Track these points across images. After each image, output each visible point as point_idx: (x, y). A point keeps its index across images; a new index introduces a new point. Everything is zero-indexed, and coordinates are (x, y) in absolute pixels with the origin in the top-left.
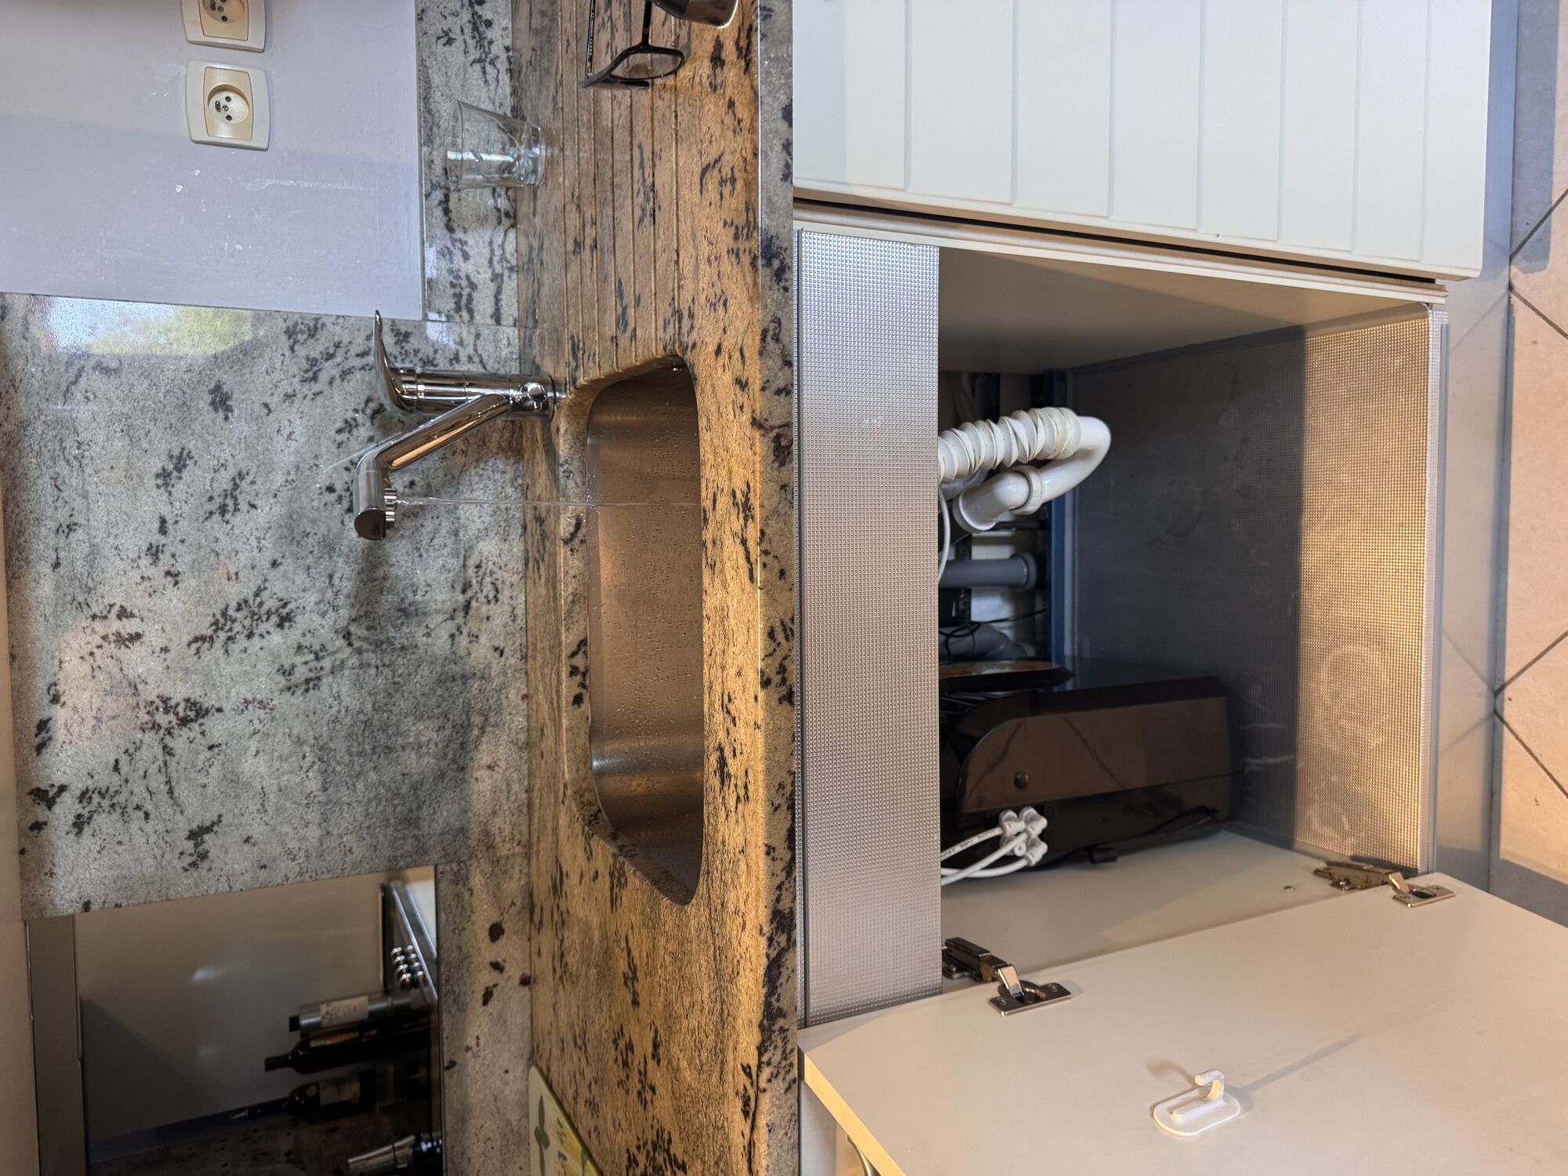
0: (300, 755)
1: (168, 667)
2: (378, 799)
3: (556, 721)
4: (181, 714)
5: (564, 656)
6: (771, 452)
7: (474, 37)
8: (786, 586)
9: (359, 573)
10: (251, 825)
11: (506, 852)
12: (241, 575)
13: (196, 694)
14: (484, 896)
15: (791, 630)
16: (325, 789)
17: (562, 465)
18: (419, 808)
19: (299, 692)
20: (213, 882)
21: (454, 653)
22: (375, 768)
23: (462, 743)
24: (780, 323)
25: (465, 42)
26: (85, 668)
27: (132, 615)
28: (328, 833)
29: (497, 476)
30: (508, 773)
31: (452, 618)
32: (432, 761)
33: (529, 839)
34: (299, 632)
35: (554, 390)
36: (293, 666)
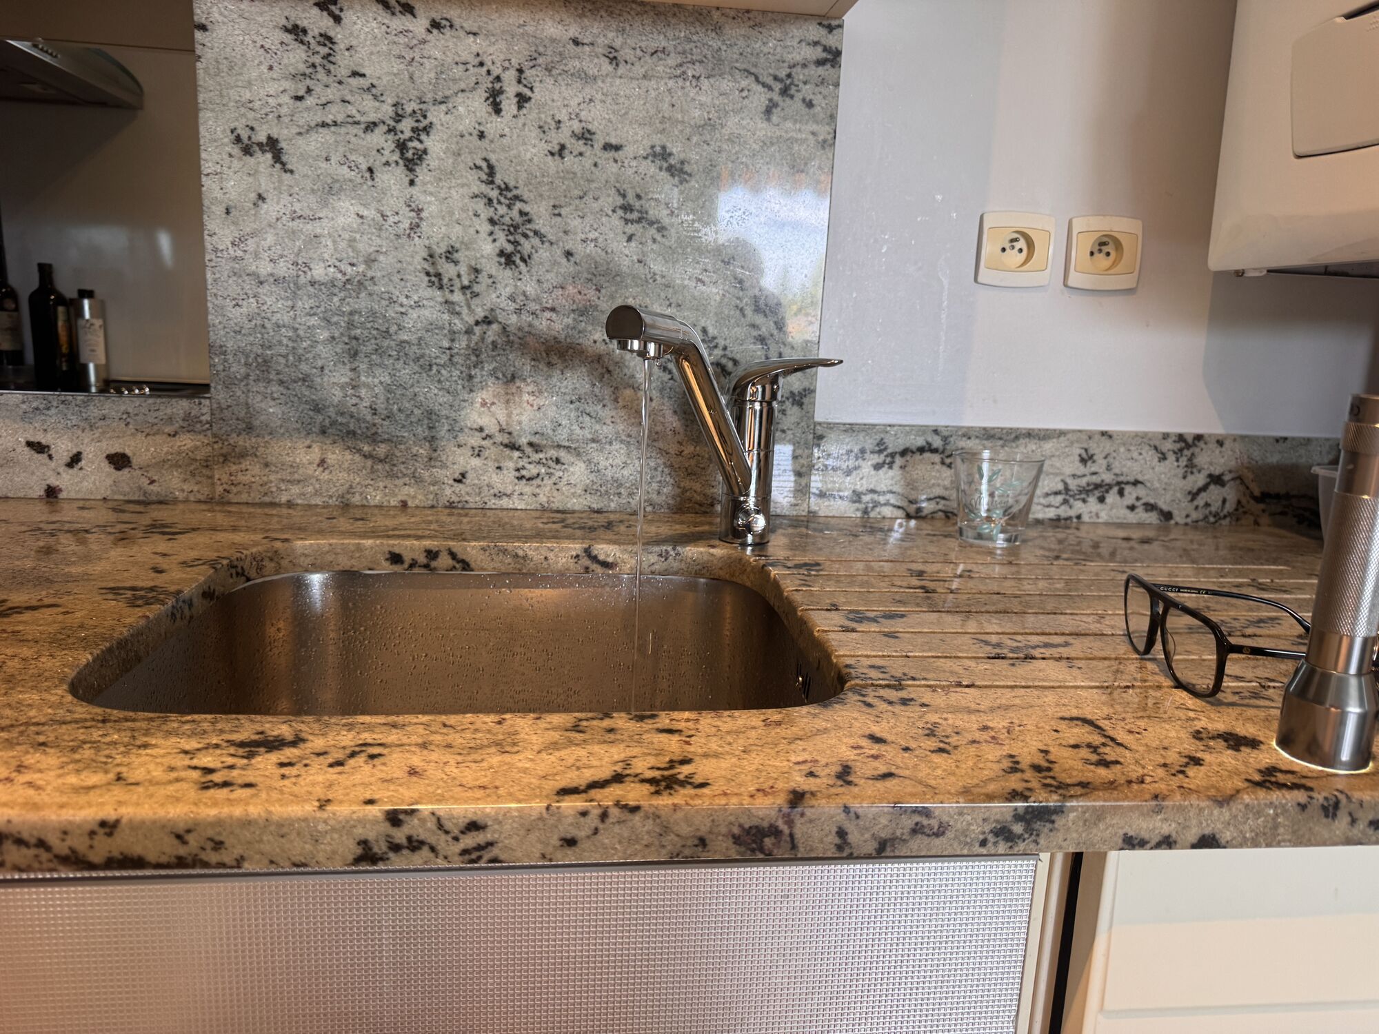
0: (355, 261)
1: (462, 136)
2: (297, 338)
3: (373, 534)
4: (410, 144)
5: (451, 543)
6: (755, 822)
7: (1088, 484)
8: (550, 849)
9: (555, 338)
10: (278, 203)
11: (217, 476)
12: (559, 219)
13: (432, 160)
14: (165, 449)
15: (479, 858)
16: (313, 284)
17: (674, 549)
18: (281, 382)
19: (426, 266)
20: (216, 157)
21: (461, 430)
22: (333, 338)
23: (354, 433)
24: (937, 835)
25: (1084, 476)
26: (466, 56)
27: (520, 107)
28: (261, 283)
29: (655, 486)
30: (313, 481)
31: (501, 430)
32: (336, 400)
33: (229, 503)
34: (493, 272)
35: (754, 545)
36: (456, 263)
